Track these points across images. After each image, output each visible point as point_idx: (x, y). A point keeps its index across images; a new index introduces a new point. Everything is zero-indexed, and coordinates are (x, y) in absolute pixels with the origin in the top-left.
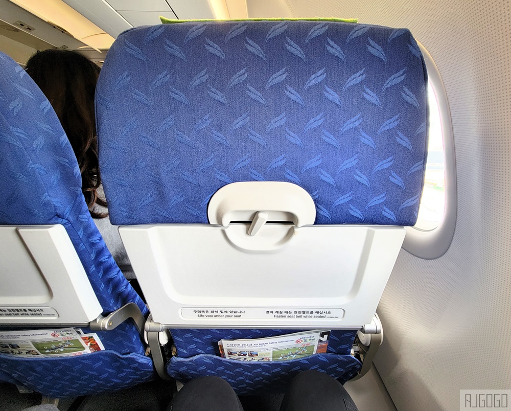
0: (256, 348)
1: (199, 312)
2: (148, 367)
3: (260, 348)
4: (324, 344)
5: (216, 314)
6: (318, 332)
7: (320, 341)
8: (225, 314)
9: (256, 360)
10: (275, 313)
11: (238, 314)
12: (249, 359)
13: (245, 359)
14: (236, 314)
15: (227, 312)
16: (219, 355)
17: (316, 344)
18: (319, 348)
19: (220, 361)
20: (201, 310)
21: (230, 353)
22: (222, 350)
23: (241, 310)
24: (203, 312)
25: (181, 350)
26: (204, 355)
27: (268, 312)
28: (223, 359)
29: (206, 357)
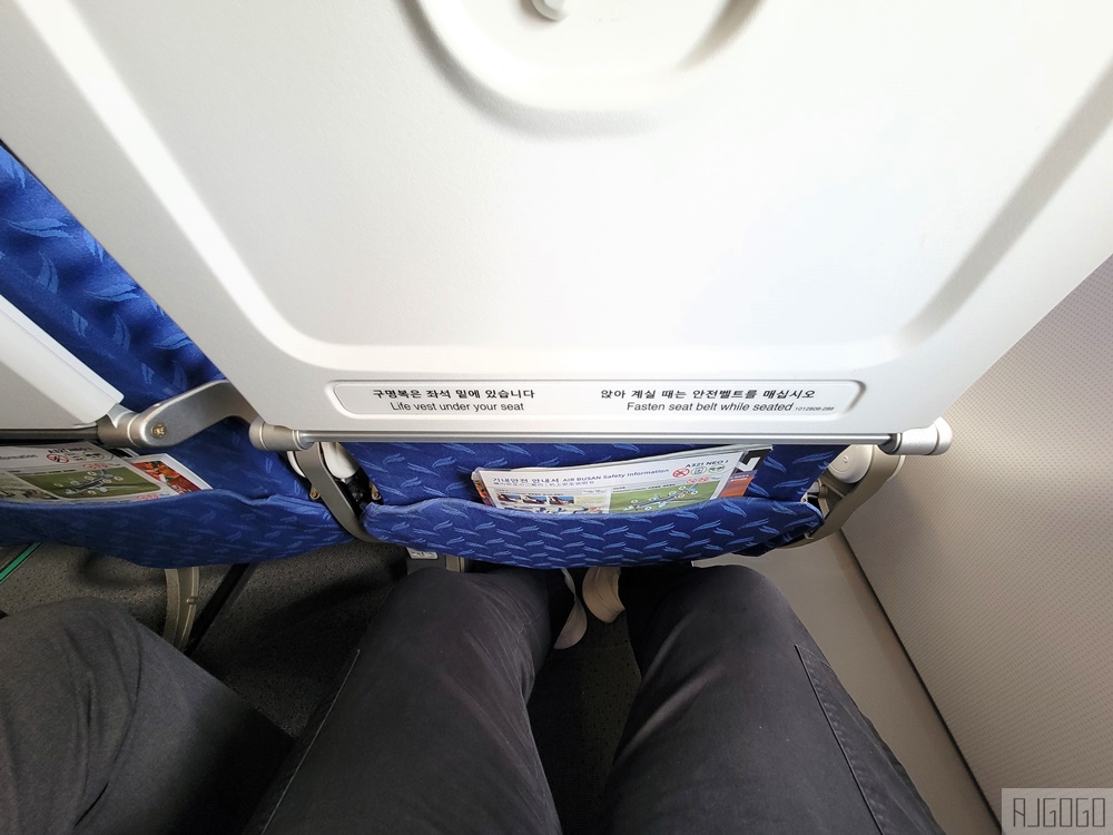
0: (568, 487)
1: (392, 393)
2: (325, 522)
3: (578, 486)
4: (743, 478)
5: (443, 400)
6: (736, 451)
7: (738, 471)
8: (471, 400)
9: (568, 511)
10: (629, 398)
11: (512, 400)
12: (551, 509)
13: (542, 509)
14: (506, 401)
15: (476, 394)
16: (480, 500)
17: (724, 477)
18: (728, 486)
19: (484, 513)
20: (396, 387)
21: (506, 498)
22: (484, 490)
23: (523, 387)
24: (403, 393)
25: (387, 489)
26: (442, 500)
27: (606, 394)
28: (489, 509)
29: (448, 504)
